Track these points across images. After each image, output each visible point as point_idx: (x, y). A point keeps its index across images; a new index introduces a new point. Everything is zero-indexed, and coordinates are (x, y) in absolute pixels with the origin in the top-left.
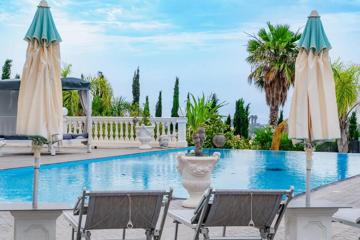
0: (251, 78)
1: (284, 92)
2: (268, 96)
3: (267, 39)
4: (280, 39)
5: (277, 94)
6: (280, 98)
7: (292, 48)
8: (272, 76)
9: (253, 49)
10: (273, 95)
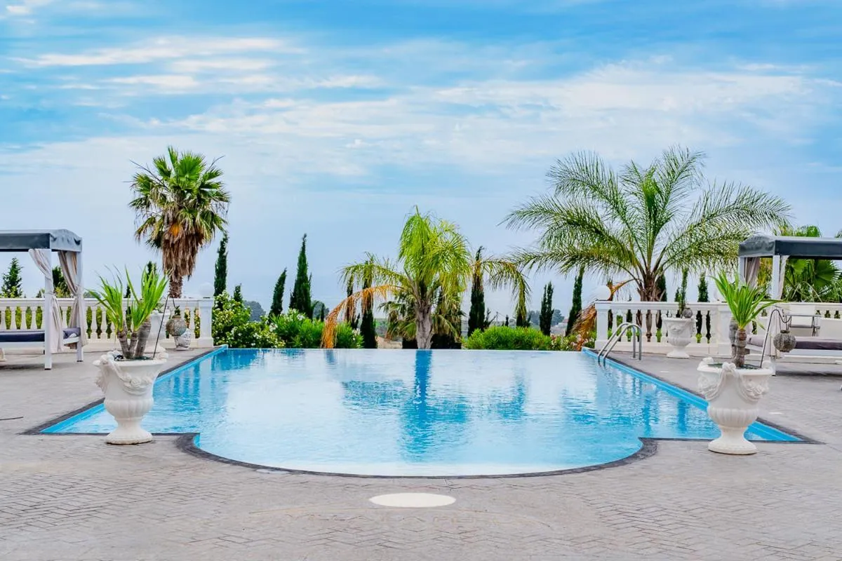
0: (140, 233)
1: (193, 256)
2: (169, 261)
3: (166, 173)
4: (187, 176)
5: (183, 260)
6: (187, 266)
7: (205, 189)
8: (179, 232)
9: (145, 188)
10: (177, 260)
